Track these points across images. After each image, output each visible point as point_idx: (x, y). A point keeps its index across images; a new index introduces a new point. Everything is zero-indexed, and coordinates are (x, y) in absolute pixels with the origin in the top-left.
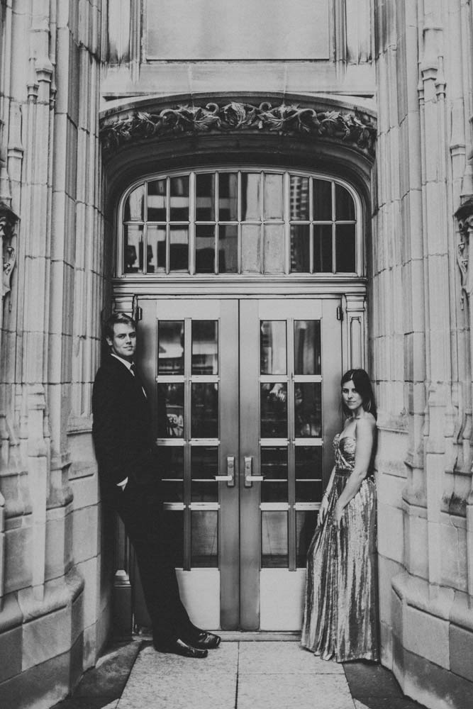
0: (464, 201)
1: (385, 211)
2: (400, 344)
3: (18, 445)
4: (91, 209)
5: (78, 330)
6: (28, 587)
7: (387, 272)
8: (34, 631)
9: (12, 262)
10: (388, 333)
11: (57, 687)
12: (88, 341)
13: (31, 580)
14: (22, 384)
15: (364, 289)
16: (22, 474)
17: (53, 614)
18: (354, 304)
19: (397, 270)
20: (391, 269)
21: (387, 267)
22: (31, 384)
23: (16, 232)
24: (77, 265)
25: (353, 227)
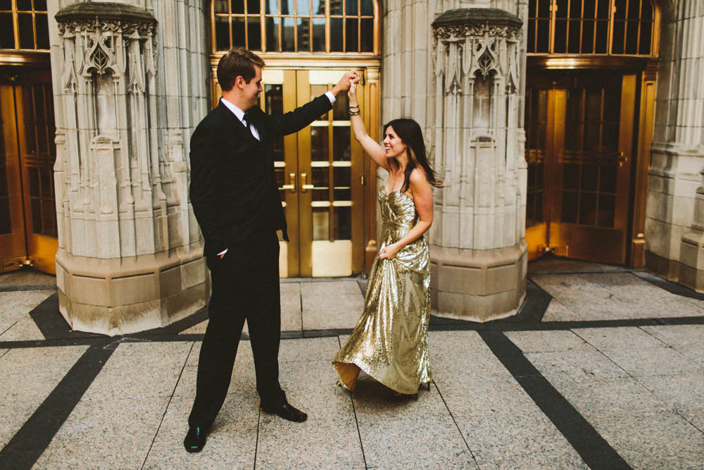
0: (437, 17)
1: (392, 15)
2: (398, 102)
3: (169, 165)
4: (198, 10)
5: (195, 94)
6: (181, 246)
7: (392, 56)
8: (187, 269)
9: (156, 52)
10: (392, 95)
11: (200, 301)
12: (201, 100)
13: (182, 242)
14: (167, 128)
15: (378, 64)
16: (172, 182)
17: (195, 262)
18: (372, 75)
19: (398, 55)
20: (394, 54)
21: (392, 53)
22: (174, 129)
23: (157, 32)
24: (192, 49)
25: (372, 20)
